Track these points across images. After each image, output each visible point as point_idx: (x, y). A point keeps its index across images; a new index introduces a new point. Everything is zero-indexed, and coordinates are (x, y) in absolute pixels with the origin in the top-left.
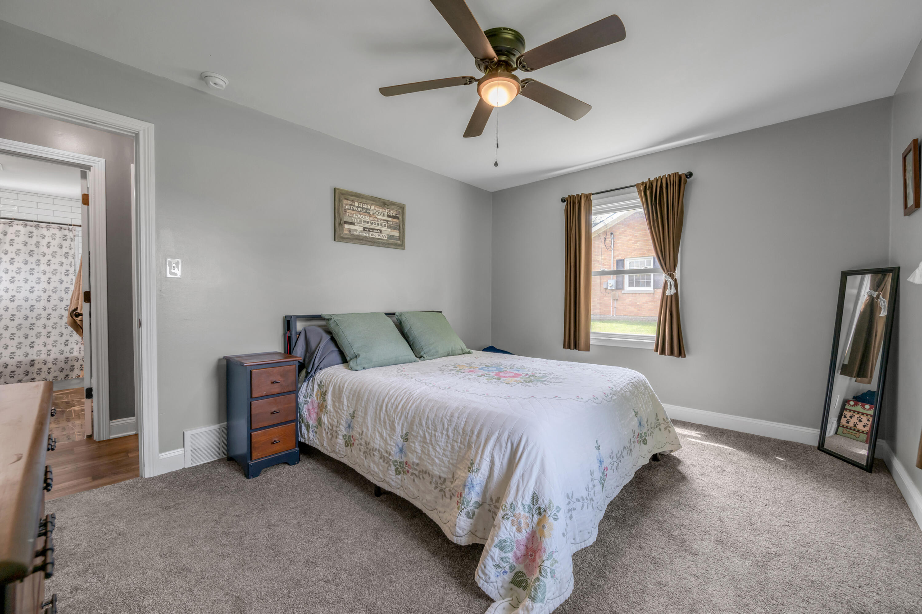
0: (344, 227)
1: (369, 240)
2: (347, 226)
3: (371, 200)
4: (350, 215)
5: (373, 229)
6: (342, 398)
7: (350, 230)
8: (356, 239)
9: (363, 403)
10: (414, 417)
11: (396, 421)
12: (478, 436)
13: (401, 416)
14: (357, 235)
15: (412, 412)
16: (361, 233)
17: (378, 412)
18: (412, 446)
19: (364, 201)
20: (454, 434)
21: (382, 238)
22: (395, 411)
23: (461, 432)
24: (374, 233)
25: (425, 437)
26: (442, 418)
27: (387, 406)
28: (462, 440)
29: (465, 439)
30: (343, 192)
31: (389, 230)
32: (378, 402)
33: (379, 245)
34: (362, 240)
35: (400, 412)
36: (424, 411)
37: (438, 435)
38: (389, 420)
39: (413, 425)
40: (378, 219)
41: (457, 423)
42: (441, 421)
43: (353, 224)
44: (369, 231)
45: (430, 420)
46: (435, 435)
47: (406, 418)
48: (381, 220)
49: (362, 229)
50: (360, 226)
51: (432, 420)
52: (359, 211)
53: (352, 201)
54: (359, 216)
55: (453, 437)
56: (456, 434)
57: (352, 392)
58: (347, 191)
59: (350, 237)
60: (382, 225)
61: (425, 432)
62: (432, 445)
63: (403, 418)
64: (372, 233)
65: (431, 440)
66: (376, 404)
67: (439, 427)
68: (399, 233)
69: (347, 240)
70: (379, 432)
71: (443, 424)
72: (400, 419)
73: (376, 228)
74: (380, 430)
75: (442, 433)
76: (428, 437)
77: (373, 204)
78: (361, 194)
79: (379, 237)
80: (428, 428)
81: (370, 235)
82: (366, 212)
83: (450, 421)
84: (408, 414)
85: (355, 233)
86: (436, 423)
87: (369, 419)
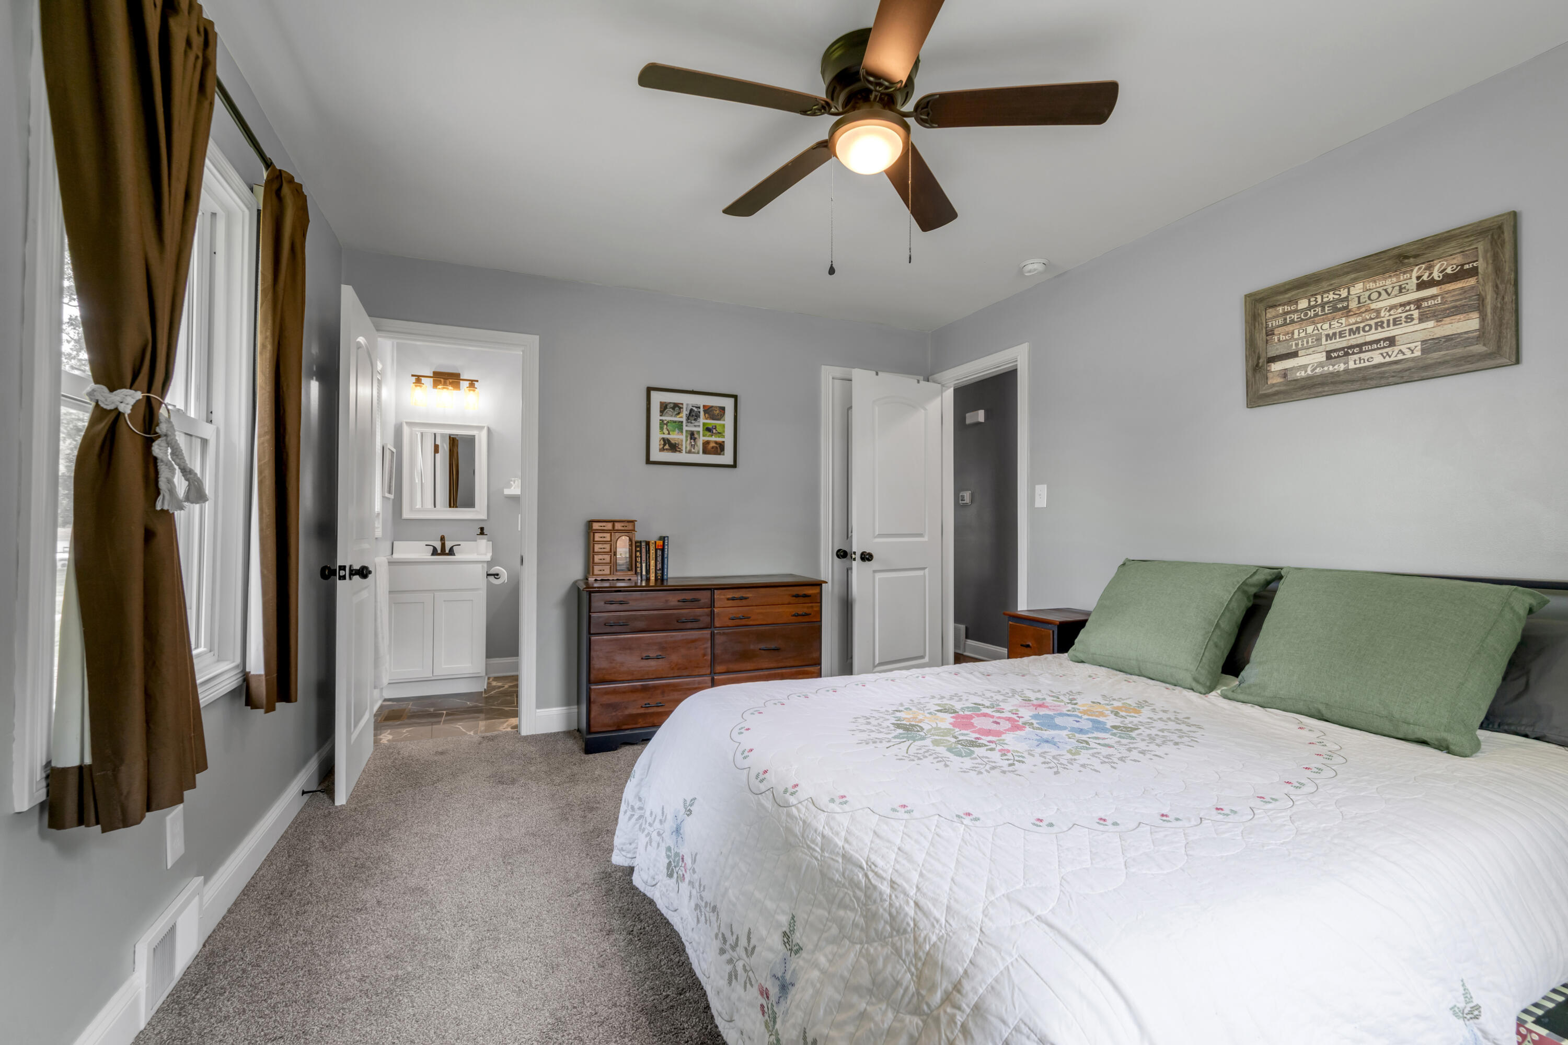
0: (1269, 371)
1: (1342, 378)
2: (1276, 367)
3: (1348, 273)
4: (1282, 338)
5: (1360, 346)
7: (1284, 373)
8: (1303, 388)
14: (1309, 378)
16: (1317, 371)
19: (1325, 285)
21: (1400, 357)
24: (1362, 355)
30: (1261, 296)
31: (1431, 324)
33: (1383, 382)
34: (1323, 384)
40: (1378, 311)
43: (1294, 355)
44: (1347, 354)
48: (1392, 308)
49: (1322, 357)
50: (1314, 353)
52: (1310, 318)
53: (1290, 302)
54: (1310, 329)
58: (1271, 288)
59: (1283, 388)
60: (1396, 322)
64: (1356, 357)
68: (1483, 319)
69: (1276, 397)
73: (1369, 339)
77: (1355, 280)
78: (1314, 274)
79: (1388, 359)
81: (1352, 363)
82: (1335, 309)
85: (1301, 374)
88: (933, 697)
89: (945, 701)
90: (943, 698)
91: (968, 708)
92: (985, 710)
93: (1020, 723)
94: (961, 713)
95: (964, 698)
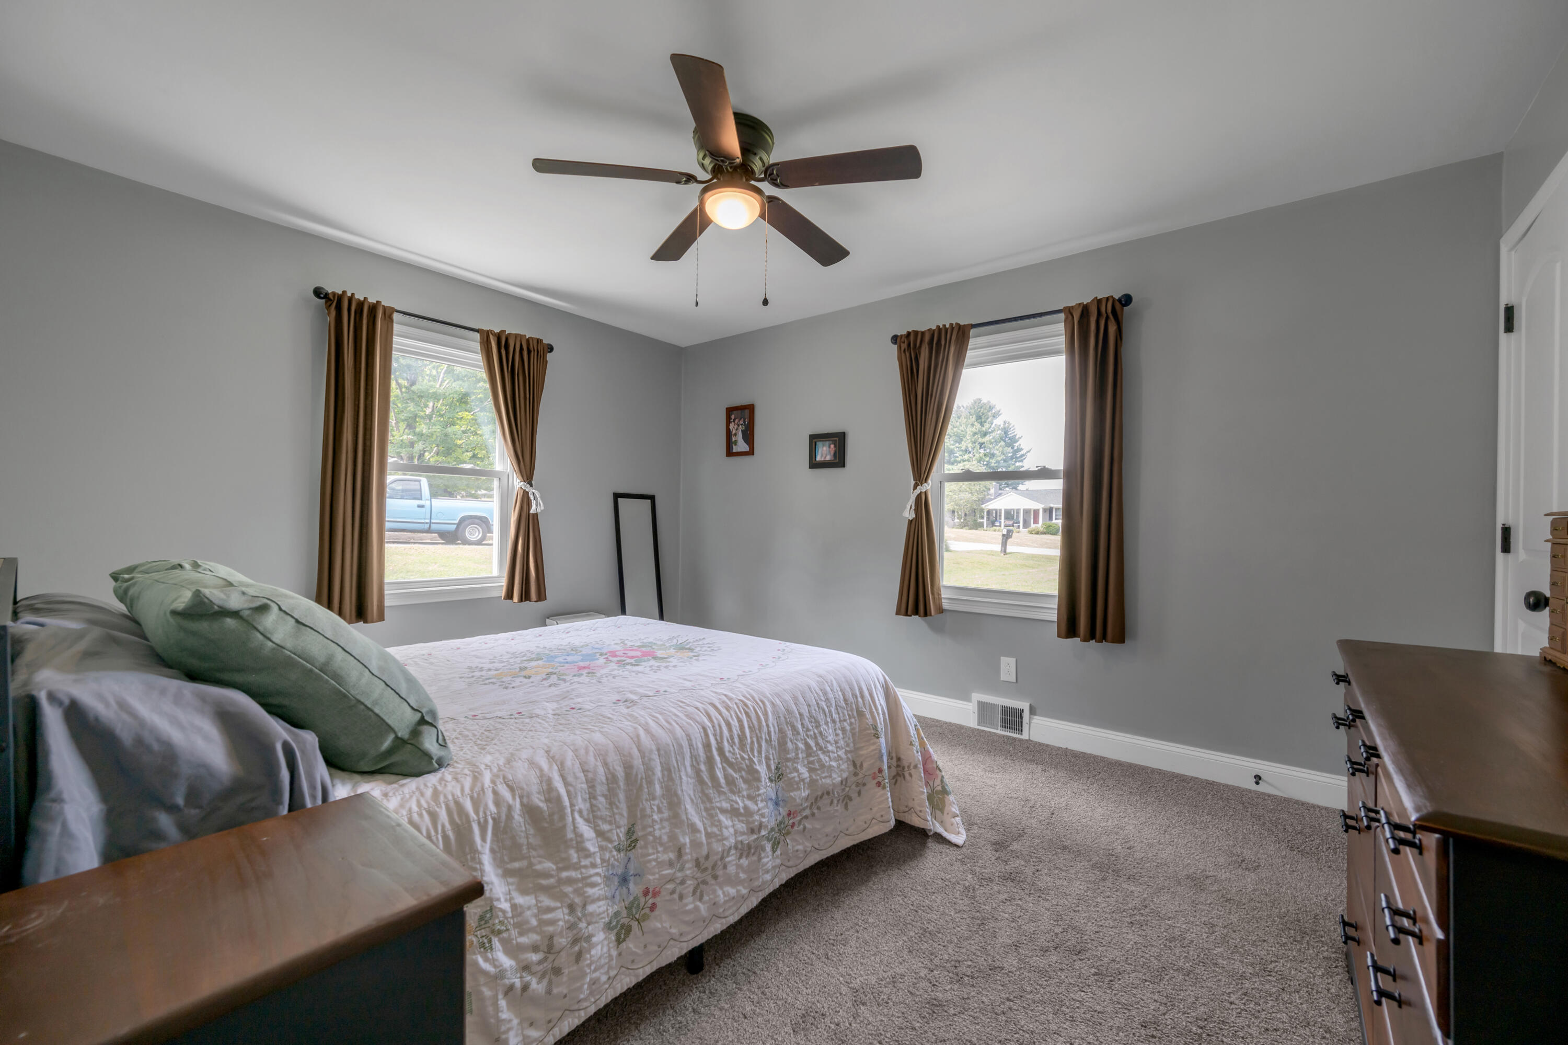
6: (570, 827)
9: (657, 787)
10: (781, 731)
11: (755, 760)
12: (862, 697)
13: (760, 746)
15: (774, 726)
17: (705, 776)
18: (794, 777)
20: (839, 714)
22: (742, 747)
23: (844, 705)
25: (807, 745)
26: (818, 704)
27: (721, 751)
28: (850, 713)
29: (852, 710)
32: (694, 757)
35: (755, 739)
36: (789, 711)
37: (823, 729)
38: (739, 770)
39: (786, 743)
41: (835, 698)
42: (819, 707)
45: (806, 719)
46: (821, 733)
47: (769, 741)
51: (808, 715)
55: (839, 718)
56: (840, 712)
57: (601, 789)
61: (805, 739)
62: (821, 749)
63: (764, 744)
65: (817, 744)
66: (692, 766)
67: (821, 718)
70: (723, 811)
71: (824, 710)
72: (760, 752)
74: (726, 805)
75: (827, 723)
76: (811, 743)
80: (808, 730)
83: (827, 700)
84: (769, 733)
86: (815, 715)
87: (689, 806)
88: (675, 666)
89: (664, 664)
90: (666, 667)
91: (644, 661)
92: (632, 661)
93: (609, 654)
94: (650, 658)
95: (648, 669)
